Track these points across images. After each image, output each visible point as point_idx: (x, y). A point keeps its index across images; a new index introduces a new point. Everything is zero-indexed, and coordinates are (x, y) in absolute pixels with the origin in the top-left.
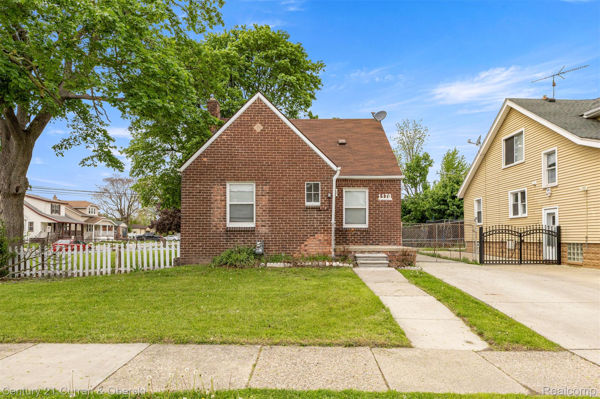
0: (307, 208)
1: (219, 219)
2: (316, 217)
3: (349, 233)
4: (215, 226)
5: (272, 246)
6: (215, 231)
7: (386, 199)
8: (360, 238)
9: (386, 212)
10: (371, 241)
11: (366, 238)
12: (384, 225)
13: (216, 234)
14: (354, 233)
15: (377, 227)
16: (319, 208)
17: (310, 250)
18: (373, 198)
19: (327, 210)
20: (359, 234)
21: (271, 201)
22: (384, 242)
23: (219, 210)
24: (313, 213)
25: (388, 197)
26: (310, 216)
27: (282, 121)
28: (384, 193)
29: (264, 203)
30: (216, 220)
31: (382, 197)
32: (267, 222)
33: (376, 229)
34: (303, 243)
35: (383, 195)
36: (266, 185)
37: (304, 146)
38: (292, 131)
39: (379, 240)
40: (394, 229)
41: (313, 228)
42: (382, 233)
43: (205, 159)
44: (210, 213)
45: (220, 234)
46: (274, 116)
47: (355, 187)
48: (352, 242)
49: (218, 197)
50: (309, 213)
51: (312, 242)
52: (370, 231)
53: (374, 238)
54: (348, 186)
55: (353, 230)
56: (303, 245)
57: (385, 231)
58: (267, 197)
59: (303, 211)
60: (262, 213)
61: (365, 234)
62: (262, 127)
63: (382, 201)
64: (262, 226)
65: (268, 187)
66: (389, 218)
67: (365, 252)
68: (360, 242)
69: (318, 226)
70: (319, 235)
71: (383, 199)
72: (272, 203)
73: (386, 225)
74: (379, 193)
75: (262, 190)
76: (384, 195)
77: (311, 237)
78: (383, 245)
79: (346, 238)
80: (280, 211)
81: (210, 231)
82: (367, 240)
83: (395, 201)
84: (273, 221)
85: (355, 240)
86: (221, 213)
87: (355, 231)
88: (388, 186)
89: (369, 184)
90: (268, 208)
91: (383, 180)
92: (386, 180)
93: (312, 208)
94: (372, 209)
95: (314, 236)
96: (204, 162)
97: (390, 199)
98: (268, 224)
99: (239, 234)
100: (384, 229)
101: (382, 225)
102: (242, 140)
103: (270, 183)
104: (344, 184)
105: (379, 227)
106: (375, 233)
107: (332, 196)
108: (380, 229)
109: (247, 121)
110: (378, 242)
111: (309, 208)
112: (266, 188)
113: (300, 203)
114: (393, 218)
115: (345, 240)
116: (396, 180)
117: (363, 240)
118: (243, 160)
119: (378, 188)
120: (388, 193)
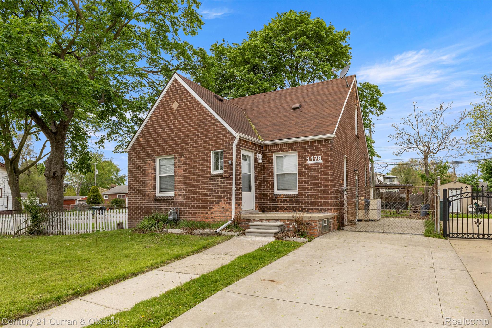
0: (212, 177)
1: (151, 189)
2: (220, 185)
3: (279, 200)
4: (148, 196)
5: (186, 213)
6: (148, 200)
7: (316, 162)
8: (290, 204)
9: (316, 176)
10: (300, 208)
11: (295, 204)
12: (314, 190)
13: (149, 202)
14: (283, 200)
15: (306, 193)
16: (222, 176)
17: (216, 218)
18: (302, 162)
19: (229, 177)
20: (288, 200)
21: (185, 171)
22: (314, 209)
23: (150, 182)
24: (218, 181)
25: (317, 160)
26: (215, 184)
27: (193, 96)
28: (314, 155)
29: (180, 173)
30: (149, 191)
31: (311, 160)
32: (183, 191)
33: (305, 195)
34: (210, 211)
35: (312, 158)
36: (181, 157)
37: (210, 116)
38: (200, 103)
39: (309, 207)
40: (325, 194)
41: (218, 196)
42: (311, 199)
43: (141, 139)
44: (145, 185)
45: (151, 202)
46: (187, 92)
47: (284, 151)
48: (282, 209)
49: (150, 171)
50: (215, 181)
51: (217, 210)
52: (299, 197)
53: (303, 204)
54: (277, 152)
55: (282, 196)
56: (209, 212)
57: (315, 197)
58: (182, 168)
59: (210, 179)
60: (179, 183)
61: (294, 200)
62: (178, 104)
63: (312, 164)
64: (179, 195)
65: (183, 159)
66: (319, 183)
67: (264, 220)
68: (289, 209)
69: (222, 193)
70: (223, 202)
71: (312, 162)
72: (186, 174)
73: (316, 190)
74: (308, 156)
75: (179, 162)
76: (314, 157)
77: (216, 205)
78: (313, 212)
79: (276, 205)
80: (192, 180)
81: (145, 200)
82: (296, 207)
83: (326, 164)
84: (186, 190)
85: (284, 207)
86: (151, 185)
87: (284, 197)
88: (318, 148)
89: (297, 147)
90: (183, 178)
91: (313, 141)
92: (315, 141)
93: (216, 176)
94: (302, 174)
95: (219, 203)
96: (141, 142)
97: (320, 161)
98: (183, 193)
99: (164, 202)
100: (314, 195)
101: (312, 190)
102: (165, 119)
103: (184, 155)
104: (274, 149)
105: (309, 192)
106: (305, 200)
107: (232, 163)
108: (310, 195)
109: (168, 101)
110: (308, 209)
111: (214, 176)
112: (182, 160)
113: (207, 172)
114: (324, 183)
115: (275, 207)
116: (327, 140)
117: (292, 207)
118: (165, 136)
119: (307, 151)
120: (318, 155)
